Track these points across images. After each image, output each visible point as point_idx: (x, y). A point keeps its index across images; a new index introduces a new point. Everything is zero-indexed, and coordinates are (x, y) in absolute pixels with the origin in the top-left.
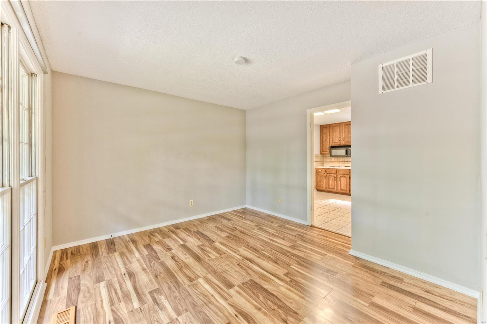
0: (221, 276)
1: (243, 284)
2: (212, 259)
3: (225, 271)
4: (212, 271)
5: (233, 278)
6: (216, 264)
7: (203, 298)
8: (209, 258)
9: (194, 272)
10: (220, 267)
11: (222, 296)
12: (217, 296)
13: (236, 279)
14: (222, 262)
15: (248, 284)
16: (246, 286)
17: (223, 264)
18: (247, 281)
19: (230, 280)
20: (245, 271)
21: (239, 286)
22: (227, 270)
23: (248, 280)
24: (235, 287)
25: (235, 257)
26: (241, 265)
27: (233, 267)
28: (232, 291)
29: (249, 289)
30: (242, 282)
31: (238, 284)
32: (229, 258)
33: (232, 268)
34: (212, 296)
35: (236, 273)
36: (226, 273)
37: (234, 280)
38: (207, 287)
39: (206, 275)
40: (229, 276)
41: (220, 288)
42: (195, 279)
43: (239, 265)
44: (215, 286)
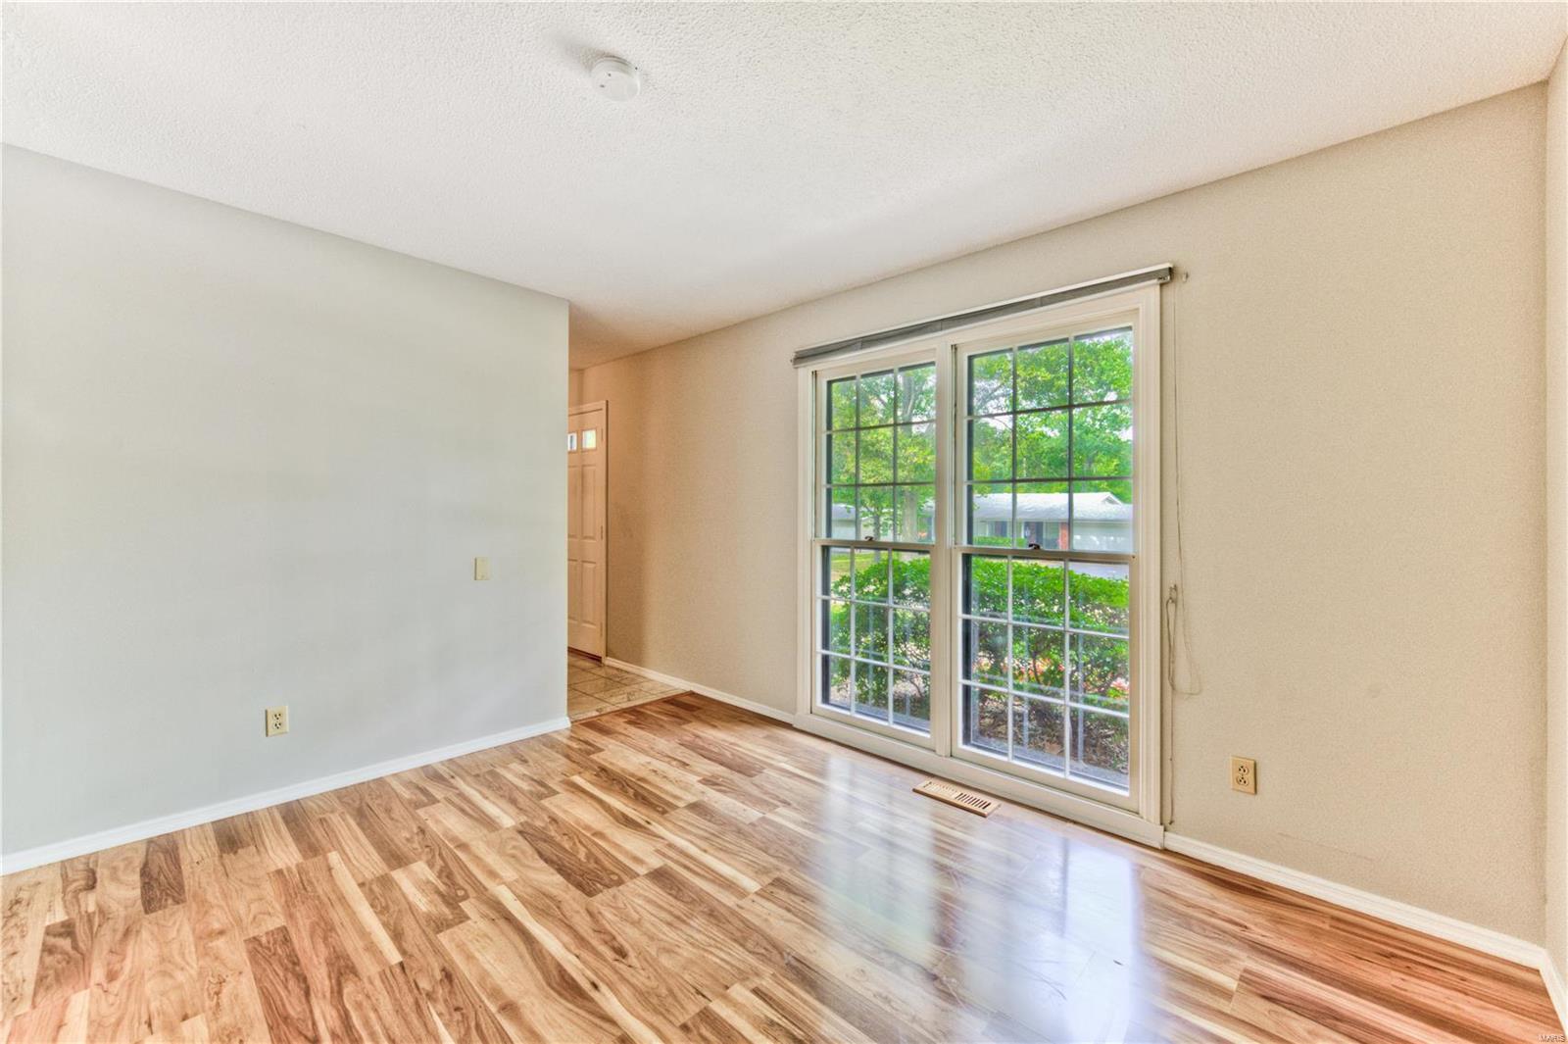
0: (687, 903)
1: (620, 882)
2: (743, 977)
3: (677, 923)
4: (725, 918)
5: (651, 896)
6: (717, 952)
7: (728, 845)
8: (756, 982)
9: (789, 910)
10: (698, 936)
11: (682, 852)
12: (693, 850)
13: (640, 895)
14: (692, 962)
15: (607, 881)
16: (612, 876)
17: (687, 952)
18: (605, 891)
19: (658, 890)
20: (603, 925)
21: (635, 875)
22: (669, 924)
23: (600, 895)
24: (646, 872)
25: (632, 1001)
26: (609, 954)
27: (644, 941)
28: (656, 862)
29: (605, 869)
30: (621, 888)
31: (635, 880)
32: (664, 991)
33: (652, 938)
34: (705, 851)
35: (636, 917)
36: (671, 913)
37: (646, 890)
38: (725, 870)
39: (740, 903)
40: (661, 903)
41: (686, 867)
42: (772, 889)
43: (621, 953)
44: (702, 873)
